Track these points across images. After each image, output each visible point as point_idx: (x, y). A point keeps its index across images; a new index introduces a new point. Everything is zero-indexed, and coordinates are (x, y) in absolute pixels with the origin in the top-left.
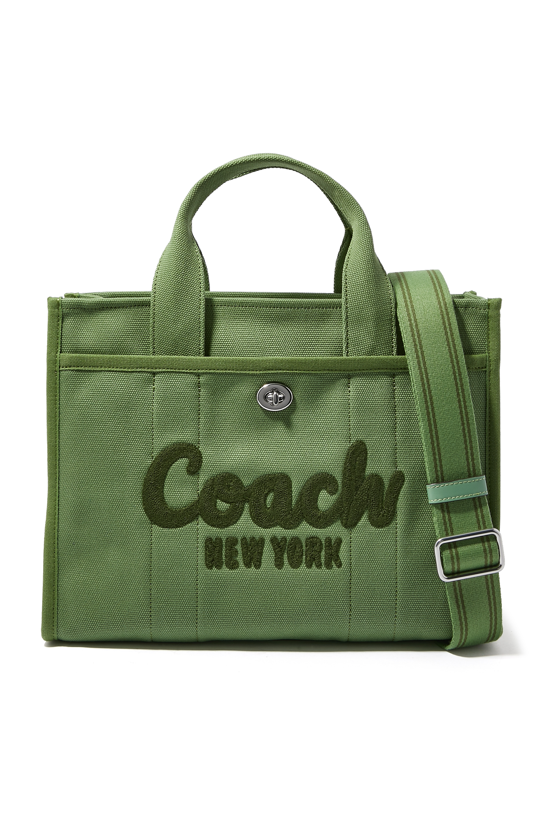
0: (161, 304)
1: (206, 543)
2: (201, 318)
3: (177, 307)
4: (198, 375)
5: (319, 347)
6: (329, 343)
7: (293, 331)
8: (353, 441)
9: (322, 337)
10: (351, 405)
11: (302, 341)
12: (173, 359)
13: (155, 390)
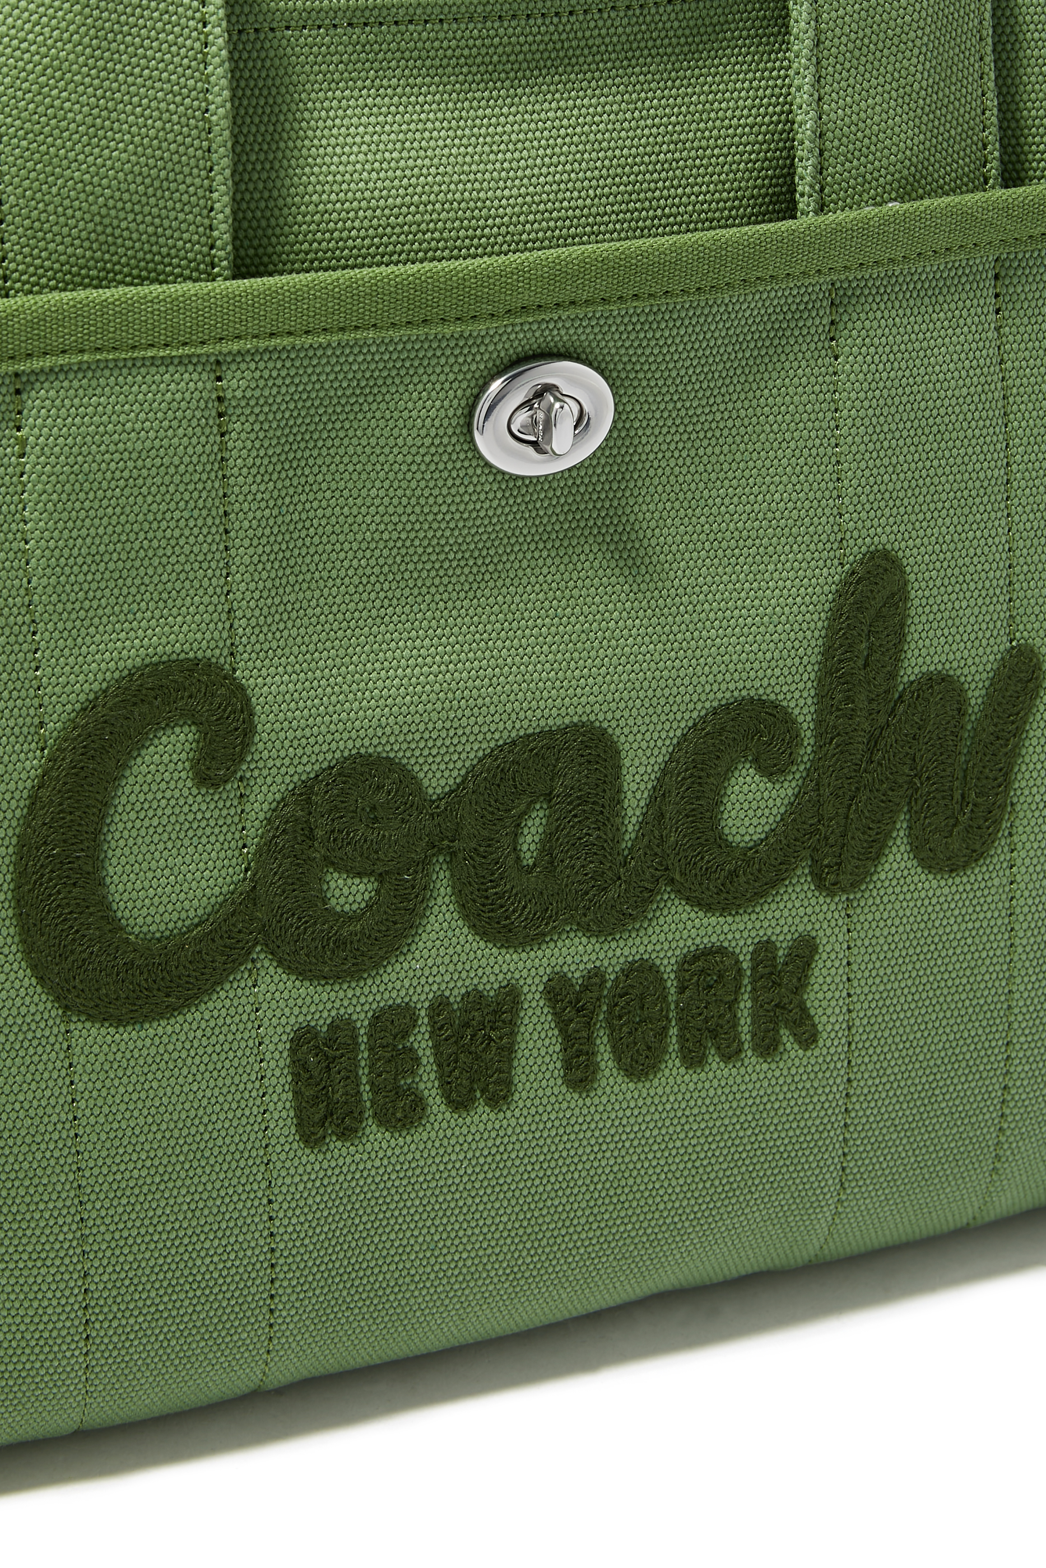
0: (27, 56)
1: (293, 1051)
2: (212, 107)
3: (101, 63)
4: (218, 366)
5: (687, 171)
6: (725, 150)
7: (575, 112)
8: (855, 552)
9: (694, 126)
10: (845, 412)
11: (617, 152)
12: (104, 304)
13: (28, 449)
